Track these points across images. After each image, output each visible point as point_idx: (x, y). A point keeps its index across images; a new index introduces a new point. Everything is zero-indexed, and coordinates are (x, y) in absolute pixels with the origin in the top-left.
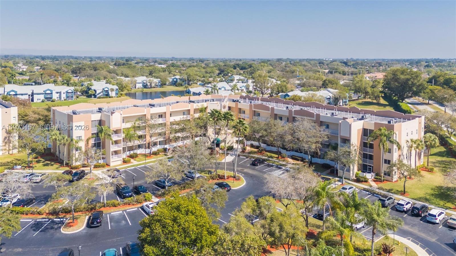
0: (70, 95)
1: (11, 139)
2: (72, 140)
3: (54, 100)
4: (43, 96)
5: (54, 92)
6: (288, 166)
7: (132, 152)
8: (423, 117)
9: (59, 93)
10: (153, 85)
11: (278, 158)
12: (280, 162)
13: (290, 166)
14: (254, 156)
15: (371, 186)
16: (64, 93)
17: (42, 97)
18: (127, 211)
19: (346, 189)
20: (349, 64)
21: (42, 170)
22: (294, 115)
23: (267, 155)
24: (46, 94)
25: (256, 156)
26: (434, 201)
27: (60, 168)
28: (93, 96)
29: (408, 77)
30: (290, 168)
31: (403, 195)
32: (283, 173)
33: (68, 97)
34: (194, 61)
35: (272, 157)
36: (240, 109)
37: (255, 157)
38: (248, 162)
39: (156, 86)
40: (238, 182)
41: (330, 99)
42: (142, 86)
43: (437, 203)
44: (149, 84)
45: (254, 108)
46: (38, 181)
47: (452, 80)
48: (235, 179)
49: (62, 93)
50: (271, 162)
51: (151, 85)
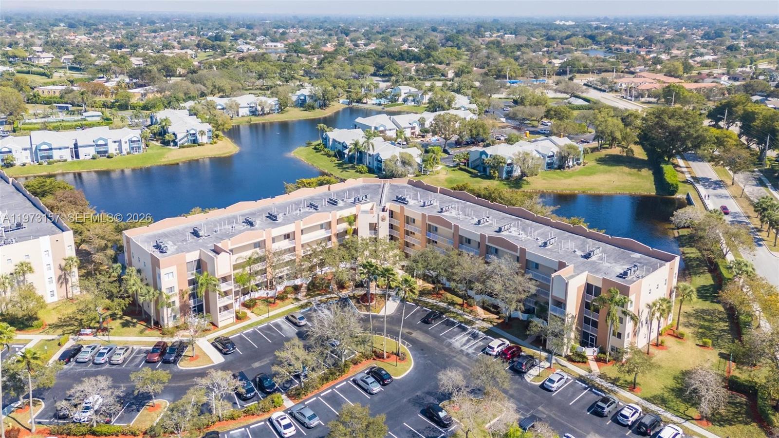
0: (136, 145)
1: (68, 277)
2: (161, 293)
3: (111, 155)
4: (93, 149)
5: (110, 143)
6: (477, 325)
7: (247, 297)
8: (678, 259)
9: (118, 142)
10: (267, 110)
11: (462, 305)
12: (465, 317)
13: (479, 324)
14: (428, 300)
15: (590, 371)
16: (126, 142)
17: (92, 151)
18: (251, 427)
19: (554, 382)
20: (599, 39)
21: (121, 336)
22: (488, 242)
23: (447, 299)
24: (97, 145)
25: (431, 301)
26: (672, 404)
27: (147, 332)
28: (172, 144)
29: (681, 123)
30: (480, 329)
31: (633, 391)
32: (468, 341)
33: (133, 148)
34: (332, 32)
35: (453, 303)
36: (408, 217)
37: (429, 303)
38: (418, 314)
39: (272, 110)
40: (403, 363)
41: (553, 156)
42: (248, 113)
43: (675, 408)
44: (259, 108)
45: (429, 220)
46: (120, 362)
47: (756, 116)
48: (398, 358)
49: (123, 143)
50: (452, 315)
51: (263, 109)
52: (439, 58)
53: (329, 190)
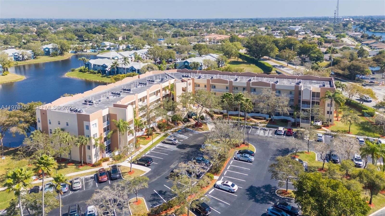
10: (26, 57)
11: (245, 120)
13: (260, 125)
15: (326, 131)
18: (209, 193)
22: (252, 85)
23: (234, 119)
30: (263, 127)
31: (349, 133)
32: (264, 132)
35: (239, 120)
39: (29, 57)
40: (249, 146)
42: (14, 59)
44: (21, 56)
45: (211, 83)
46: (81, 187)
51: (23, 57)
52: (110, 32)
53: (139, 78)
